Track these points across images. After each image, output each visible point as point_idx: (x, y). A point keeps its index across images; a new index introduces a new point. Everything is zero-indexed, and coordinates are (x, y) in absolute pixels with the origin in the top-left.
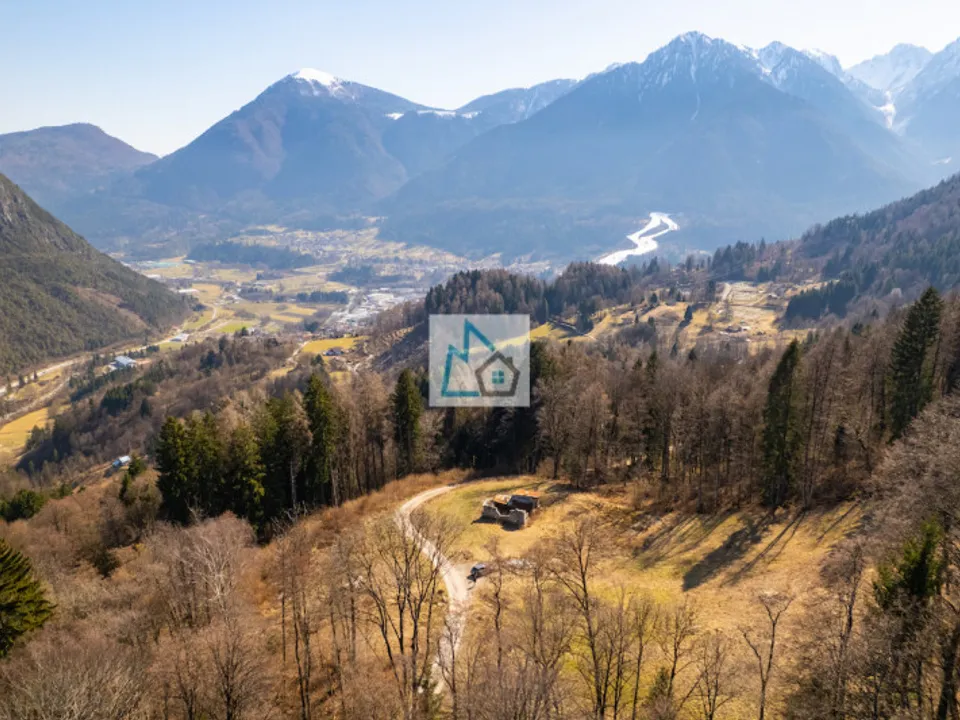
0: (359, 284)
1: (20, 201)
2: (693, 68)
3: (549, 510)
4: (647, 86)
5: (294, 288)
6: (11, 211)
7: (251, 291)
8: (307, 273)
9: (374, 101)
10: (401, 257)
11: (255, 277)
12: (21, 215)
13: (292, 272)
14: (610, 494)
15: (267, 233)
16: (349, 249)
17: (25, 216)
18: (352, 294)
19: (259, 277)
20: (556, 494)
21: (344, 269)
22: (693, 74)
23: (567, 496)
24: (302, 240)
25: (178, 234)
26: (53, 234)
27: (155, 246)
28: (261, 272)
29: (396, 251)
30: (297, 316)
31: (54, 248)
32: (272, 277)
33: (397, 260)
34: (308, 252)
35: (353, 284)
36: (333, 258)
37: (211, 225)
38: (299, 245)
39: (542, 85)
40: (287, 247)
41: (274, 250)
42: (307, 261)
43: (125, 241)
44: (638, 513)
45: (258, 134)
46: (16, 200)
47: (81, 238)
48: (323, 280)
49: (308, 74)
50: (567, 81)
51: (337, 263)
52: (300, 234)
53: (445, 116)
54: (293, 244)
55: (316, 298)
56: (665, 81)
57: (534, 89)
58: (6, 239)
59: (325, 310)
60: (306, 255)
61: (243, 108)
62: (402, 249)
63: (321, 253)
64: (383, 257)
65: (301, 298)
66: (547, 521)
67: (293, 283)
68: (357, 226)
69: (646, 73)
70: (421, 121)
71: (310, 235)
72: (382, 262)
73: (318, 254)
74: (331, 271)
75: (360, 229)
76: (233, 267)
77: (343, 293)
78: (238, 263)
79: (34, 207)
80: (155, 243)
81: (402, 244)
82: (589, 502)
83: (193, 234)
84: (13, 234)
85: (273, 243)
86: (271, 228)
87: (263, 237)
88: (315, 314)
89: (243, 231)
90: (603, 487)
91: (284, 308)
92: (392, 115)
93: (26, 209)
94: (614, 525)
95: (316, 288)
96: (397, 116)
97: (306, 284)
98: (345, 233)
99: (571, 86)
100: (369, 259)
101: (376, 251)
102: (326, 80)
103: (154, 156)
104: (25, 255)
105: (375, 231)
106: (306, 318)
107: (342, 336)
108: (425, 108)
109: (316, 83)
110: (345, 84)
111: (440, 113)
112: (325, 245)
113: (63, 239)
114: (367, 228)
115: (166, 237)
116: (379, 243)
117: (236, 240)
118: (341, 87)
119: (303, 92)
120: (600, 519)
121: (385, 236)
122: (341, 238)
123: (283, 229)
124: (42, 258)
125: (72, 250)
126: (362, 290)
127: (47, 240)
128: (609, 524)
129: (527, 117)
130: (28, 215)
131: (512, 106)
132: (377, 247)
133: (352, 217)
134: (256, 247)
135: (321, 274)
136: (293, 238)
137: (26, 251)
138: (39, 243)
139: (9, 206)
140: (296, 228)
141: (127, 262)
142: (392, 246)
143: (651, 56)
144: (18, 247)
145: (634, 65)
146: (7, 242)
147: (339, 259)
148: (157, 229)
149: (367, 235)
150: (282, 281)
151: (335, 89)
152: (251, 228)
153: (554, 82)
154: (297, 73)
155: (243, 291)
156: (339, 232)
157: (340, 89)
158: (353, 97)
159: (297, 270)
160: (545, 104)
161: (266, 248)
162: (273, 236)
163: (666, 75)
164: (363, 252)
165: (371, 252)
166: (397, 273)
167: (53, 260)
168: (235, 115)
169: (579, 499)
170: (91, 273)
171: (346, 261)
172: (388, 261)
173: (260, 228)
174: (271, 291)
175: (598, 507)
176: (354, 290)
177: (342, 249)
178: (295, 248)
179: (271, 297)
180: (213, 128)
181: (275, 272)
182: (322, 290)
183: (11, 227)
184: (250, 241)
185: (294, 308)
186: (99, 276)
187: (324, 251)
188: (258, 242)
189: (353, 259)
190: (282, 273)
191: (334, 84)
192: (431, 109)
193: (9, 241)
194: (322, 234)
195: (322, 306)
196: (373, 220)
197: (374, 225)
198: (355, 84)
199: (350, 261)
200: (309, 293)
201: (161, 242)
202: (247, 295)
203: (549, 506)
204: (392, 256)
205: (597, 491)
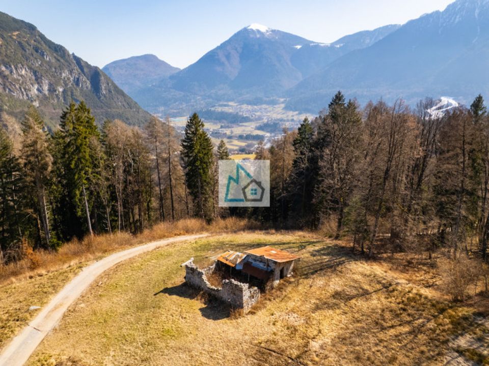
0: (271, 132)
1: (110, 84)
2: (477, 11)
3: (304, 285)
4: (444, 25)
5: (237, 132)
6: (106, 89)
7: (216, 133)
8: (246, 126)
9: (287, 39)
10: (295, 119)
11: (220, 127)
12: (110, 91)
13: (238, 125)
14: (408, 266)
15: (228, 106)
16: (269, 114)
17: (111, 92)
18: (267, 137)
19: (222, 127)
20: (326, 258)
21: (264, 124)
22: (476, 15)
23: (340, 263)
24: (245, 110)
25: (187, 106)
26: (123, 100)
27: (175, 111)
28: (223, 124)
29: (293, 116)
30: (236, 146)
31: (123, 107)
32: (228, 127)
33: (293, 120)
34: (247, 115)
35: (268, 132)
36: (260, 118)
37: (202, 102)
38: (243, 112)
39: (380, 28)
40: (237, 113)
41: (231, 114)
42: (246, 120)
43: (162, 109)
44: (463, 311)
45: (228, 57)
46: (108, 84)
47: (136, 103)
48: (253, 129)
49: (254, 26)
50: (395, 25)
51: (261, 121)
52: (245, 107)
53: (324, 46)
54: (240, 111)
55: (248, 137)
56: (457, 20)
57: (375, 30)
58: (101, 102)
59: (251, 143)
60: (246, 117)
61: (221, 45)
62: (297, 115)
63: (254, 116)
64: (286, 119)
65: (241, 137)
66: (291, 304)
67: (238, 130)
68: (273, 103)
69: (445, 17)
70: (311, 49)
71: (250, 107)
72: (284, 121)
73: (252, 116)
74: (258, 125)
75: (275, 104)
76: (209, 122)
77: (262, 136)
78: (213, 120)
79: (116, 87)
80: (175, 109)
81: (297, 112)
82: (374, 279)
83: (193, 106)
84: (105, 100)
85: (231, 111)
86: (231, 103)
87: (226, 108)
88: (246, 145)
89: (216, 105)
90: (398, 255)
91: (231, 142)
92: (296, 47)
93: (112, 89)
94: (414, 332)
95: (249, 133)
96: (299, 47)
97: (244, 131)
98: (267, 107)
99: (397, 28)
100: (278, 120)
101: (282, 116)
102: (263, 29)
103: (179, 69)
104: (109, 110)
105: (283, 106)
106: (240, 147)
107: (252, 153)
108: (314, 42)
109: (258, 31)
110: (273, 31)
111: (322, 45)
112: (256, 112)
113: (128, 103)
114: (279, 104)
115: (181, 107)
116: (284, 112)
117: (213, 109)
118: (271, 33)
119: (251, 36)
120: (388, 315)
121: (288, 108)
122: (266, 109)
123: (237, 104)
124: (117, 112)
125: (131, 108)
126: (273, 134)
127: (120, 104)
128: (406, 329)
129: (370, 45)
130: (113, 92)
131: (362, 41)
132: (283, 114)
133: (272, 98)
134: (222, 113)
135: (253, 126)
136: (241, 108)
137: (110, 108)
138: (116, 105)
139: (105, 87)
140: (243, 104)
141: (161, 118)
142: (291, 113)
143: (449, 6)
144: (107, 106)
145: (437, 12)
146: (102, 104)
147: (263, 119)
148: (177, 103)
149: (279, 107)
150: (233, 129)
151: (268, 33)
152: (221, 103)
153: (387, 26)
154: (248, 26)
155: (213, 133)
156: (264, 106)
157: (270, 34)
158: (277, 38)
159: (241, 124)
160: (381, 38)
161: (226, 113)
162: (231, 108)
163: (458, 17)
164: (275, 116)
165: (279, 117)
166: (292, 127)
167: (121, 113)
168: (218, 48)
169: (359, 269)
170: (138, 120)
171: (266, 121)
172: (288, 121)
173: (225, 103)
174: (226, 133)
175: (388, 288)
176: (268, 135)
177: (265, 114)
178: (241, 113)
179: (226, 136)
180: (207, 54)
181: (230, 125)
182: (252, 134)
183: (105, 97)
184: (219, 109)
185: (236, 142)
186: (142, 121)
187: (255, 115)
188: (223, 110)
189: (270, 119)
190: (233, 125)
191: (267, 31)
192: (318, 43)
193: (103, 103)
194: (255, 107)
195: (250, 142)
196: (282, 100)
197: (283, 103)
198: (278, 31)
199: (268, 120)
200: (245, 135)
201: (178, 109)
202: (215, 135)
203: (307, 276)
204: (290, 118)
205: (390, 260)
